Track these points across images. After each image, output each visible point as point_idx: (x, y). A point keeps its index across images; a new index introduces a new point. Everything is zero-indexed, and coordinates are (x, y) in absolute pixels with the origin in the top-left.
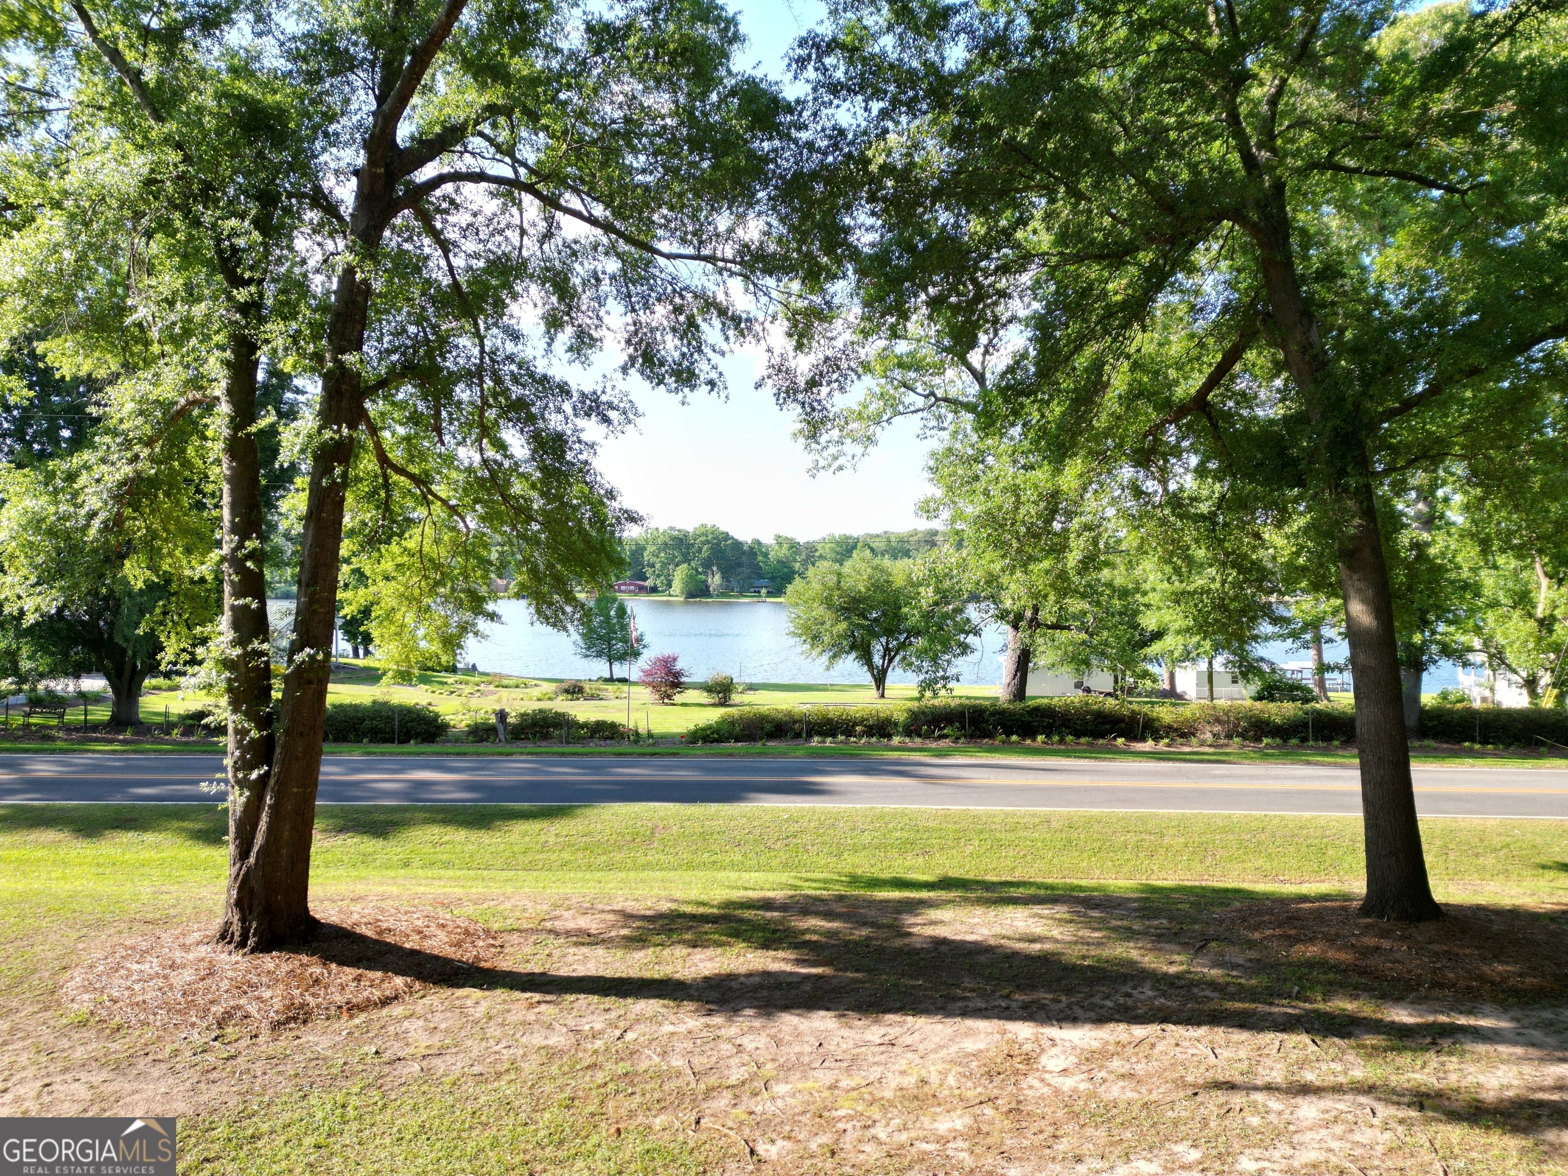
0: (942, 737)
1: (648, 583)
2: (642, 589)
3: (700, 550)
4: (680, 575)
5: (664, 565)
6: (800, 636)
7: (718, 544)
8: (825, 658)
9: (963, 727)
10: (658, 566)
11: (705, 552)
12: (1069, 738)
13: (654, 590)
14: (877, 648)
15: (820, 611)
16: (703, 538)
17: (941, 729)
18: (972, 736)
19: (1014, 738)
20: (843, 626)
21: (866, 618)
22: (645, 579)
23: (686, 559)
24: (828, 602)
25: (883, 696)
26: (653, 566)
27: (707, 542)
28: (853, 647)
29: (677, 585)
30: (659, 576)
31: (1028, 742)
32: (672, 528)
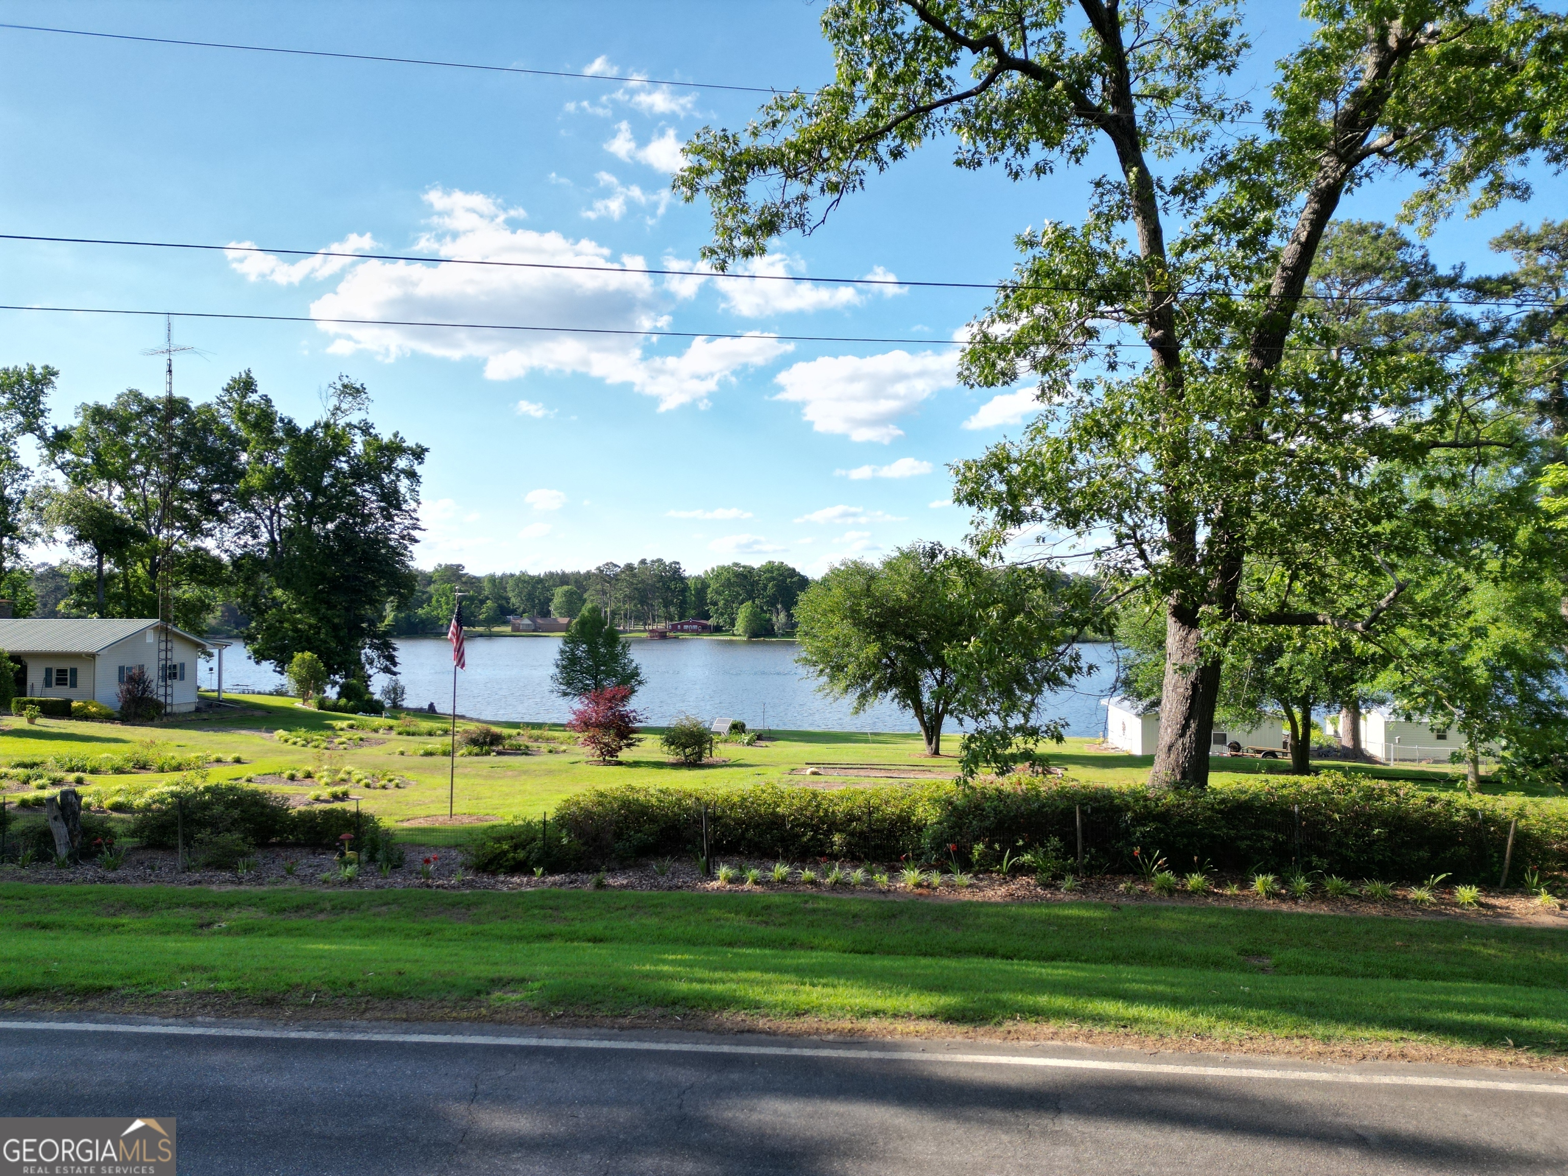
0: (1017, 870)
1: (711, 622)
2: (706, 629)
3: (765, 588)
4: (743, 613)
5: (727, 603)
6: (815, 664)
7: (784, 581)
8: (852, 697)
9: (1069, 849)
10: (721, 603)
11: (771, 588)
12: (1335, 882)
13: (718, 629)
14: (928, 682)
15: (845, 628)
16: (768, 575)
17: (1017, 852)
18: (1090, 870)
19: (1195, 880)
20: (873, 649)
21: (911, 638)
22: (708, 617)
23: (751, 597)
24: (854, 614)
25: (936, 753)
26: (715, 604)
27: (773, 579)
28: (892, 682)
29: (740, 624)
30: (722, 614)
31: (1232, 890)
32: (736, 565)
